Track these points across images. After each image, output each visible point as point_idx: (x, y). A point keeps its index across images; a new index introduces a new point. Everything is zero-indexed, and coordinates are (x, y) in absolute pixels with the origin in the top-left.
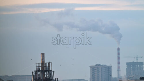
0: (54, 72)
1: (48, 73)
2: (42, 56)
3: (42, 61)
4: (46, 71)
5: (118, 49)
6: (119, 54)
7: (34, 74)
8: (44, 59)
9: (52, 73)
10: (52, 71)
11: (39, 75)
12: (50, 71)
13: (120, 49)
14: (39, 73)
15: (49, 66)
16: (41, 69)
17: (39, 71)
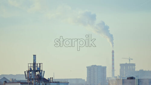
0: (44, 72)
1: (39, 72)
2: (34, 58)
3: (34, 62)
4: (37, 71)
5: (113, 52)
6: (113, 56)
7: (26, 74)
8: (36, 59)
9: (43, 72)
10: (43, 71)
11: (31, 74)
12: (41, 71)
13: (114, 51)
14: (31, 73)
15: (40, 67)
16: (32, 69)
17: (31, 70)
